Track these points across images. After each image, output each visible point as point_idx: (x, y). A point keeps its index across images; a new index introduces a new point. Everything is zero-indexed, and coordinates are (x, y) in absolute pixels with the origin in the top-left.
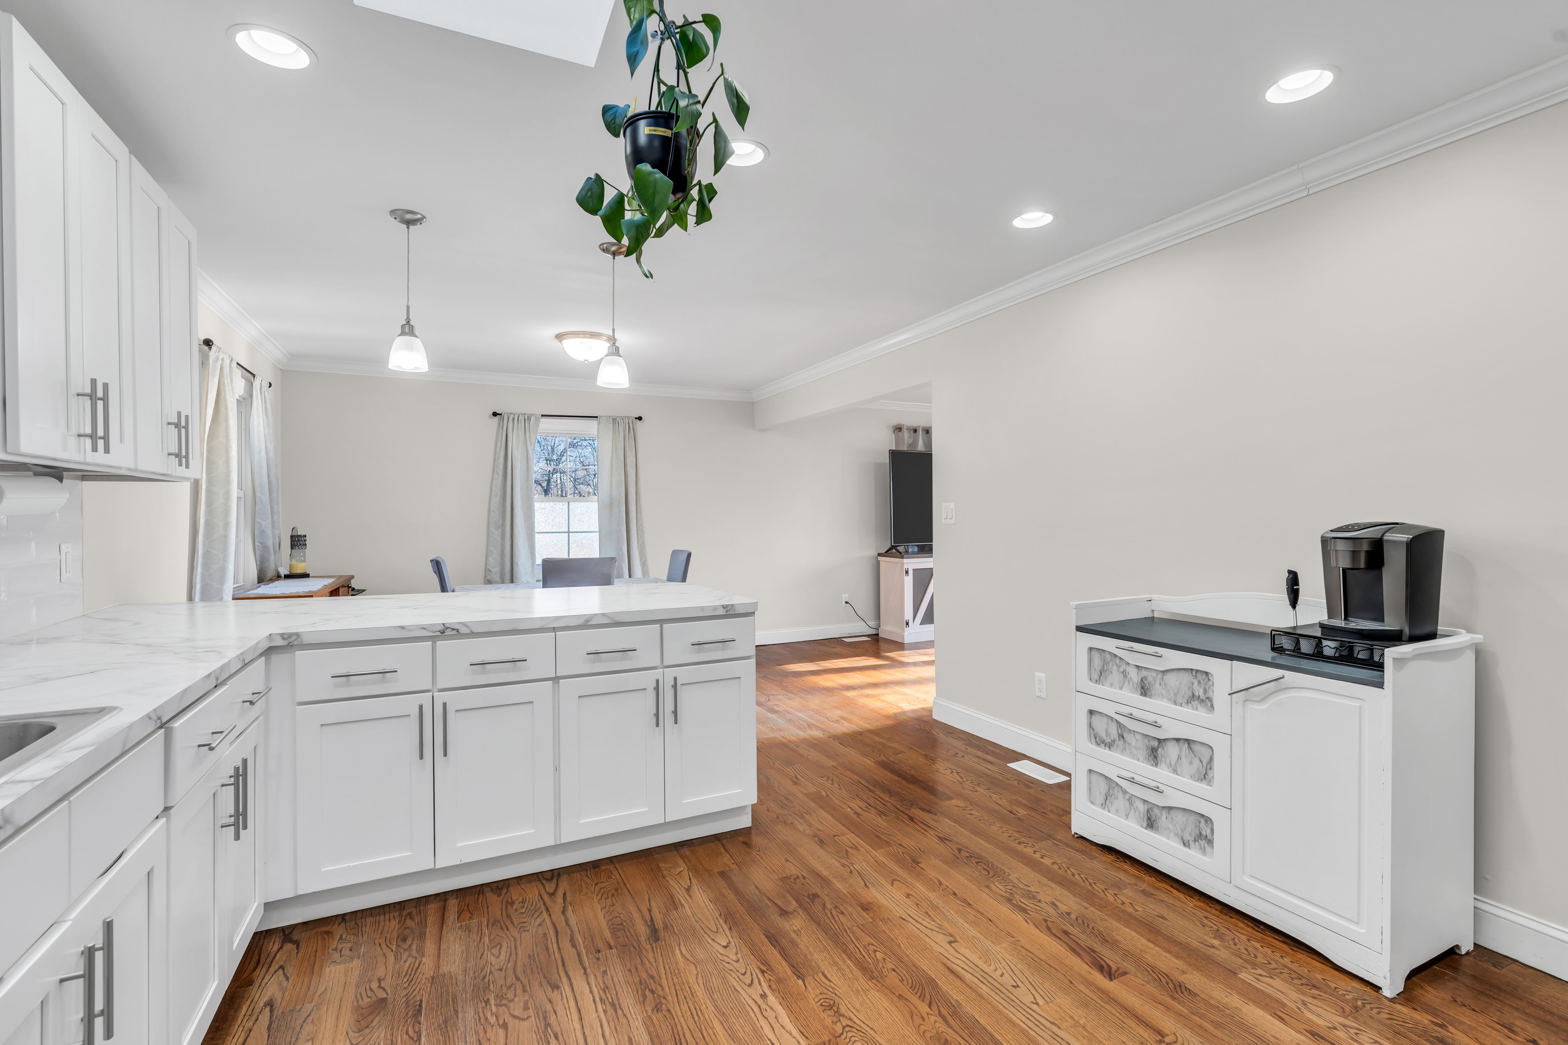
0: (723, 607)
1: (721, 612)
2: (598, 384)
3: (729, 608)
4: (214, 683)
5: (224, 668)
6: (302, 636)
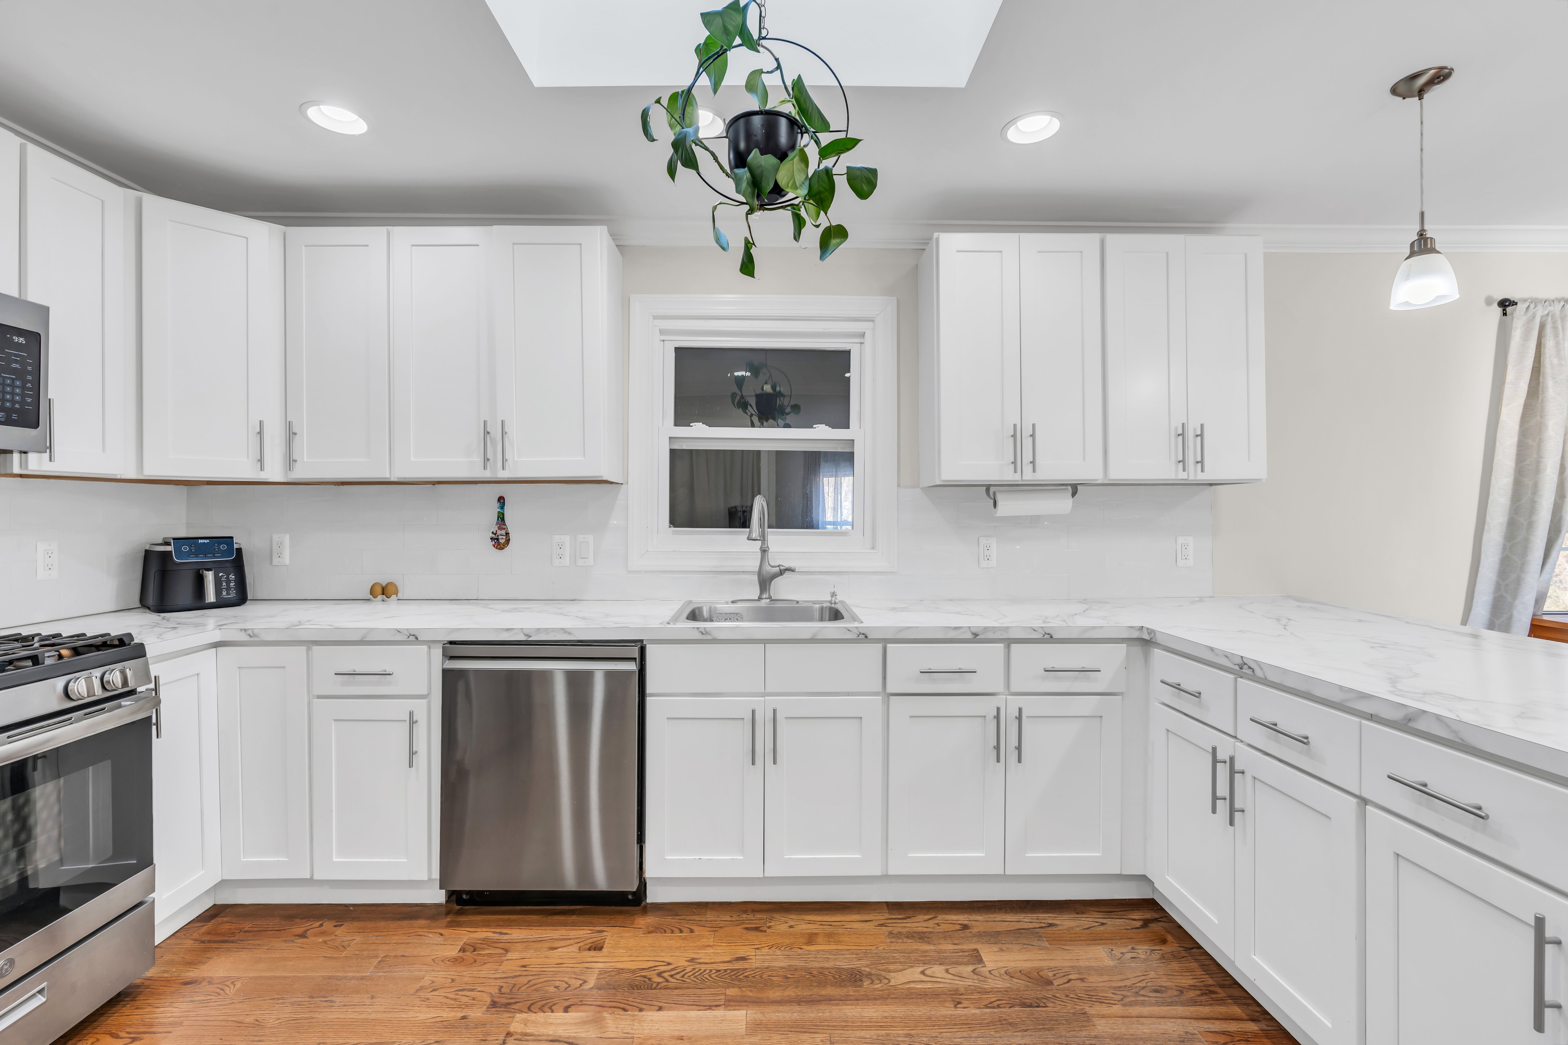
4: (969, 636)
5: (994, 629)
6: (1157, 634)
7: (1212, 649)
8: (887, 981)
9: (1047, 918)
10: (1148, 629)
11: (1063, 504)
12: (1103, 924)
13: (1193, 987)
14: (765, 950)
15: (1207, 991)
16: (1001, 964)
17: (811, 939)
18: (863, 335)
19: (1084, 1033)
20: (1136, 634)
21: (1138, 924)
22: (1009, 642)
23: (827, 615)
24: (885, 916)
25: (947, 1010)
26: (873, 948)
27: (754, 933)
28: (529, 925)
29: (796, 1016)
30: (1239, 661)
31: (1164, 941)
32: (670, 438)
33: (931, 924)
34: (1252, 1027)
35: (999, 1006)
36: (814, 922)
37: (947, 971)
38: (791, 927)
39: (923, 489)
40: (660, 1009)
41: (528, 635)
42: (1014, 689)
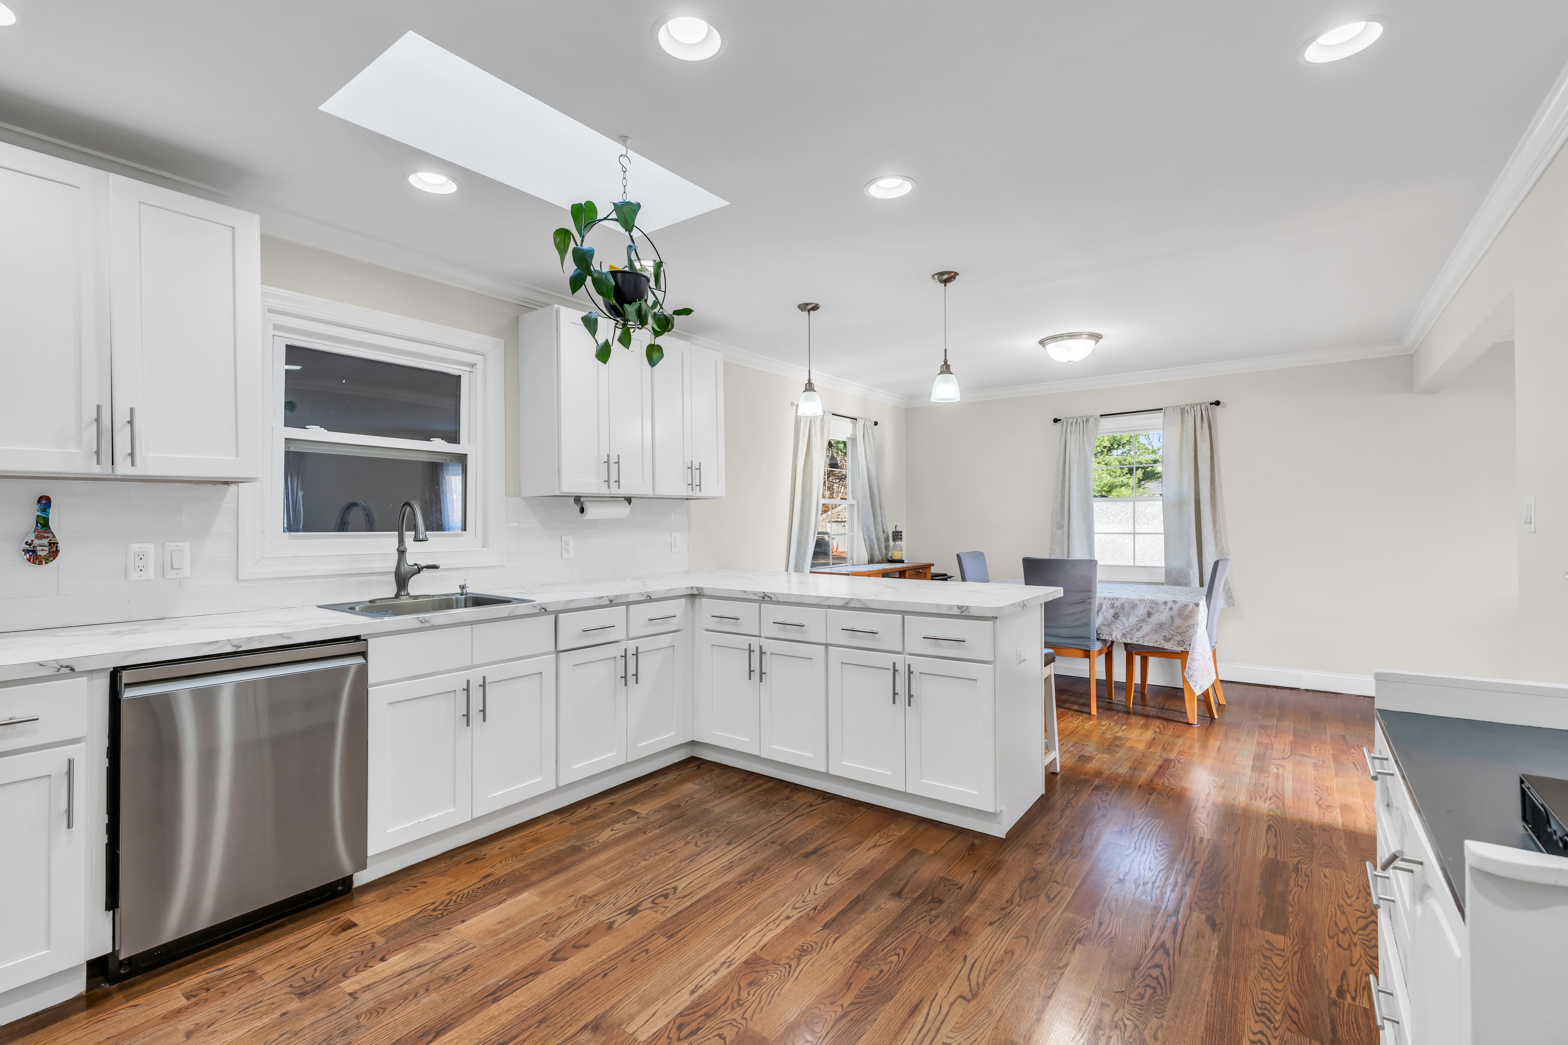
0: (958, 608)
1: (957, 612)
2: (932, 400)
3: (964, 609)
4: (607, 602)
5: (620, 596)
6: (704, 590)
7: (745, 592)
8: (597, 842)
9: (651, 783)
10: (697, 587)
11: (623, 510)
12: (680, 775)
13: (739, 781)
14: (499, 865)
15: (745, 780)
16: (649, 810)
17: (523, 847)
18: (473, 365)
19: (712, 816)
20: (689, 592)
21: (696, 768)
22: (628, 604)
23: (469, 602)
24: (558, 819)
25: (643, 837)
26: (570, 834)
27: (477, 862)
28: (245, 951)
29: (562, 879)
30: (763, 595)
31: (713, 770)
32: (286, 439)
33: (590, 810)
34: (770, 784)
35: (665, 824)
36: (514, 840)
37: (624, 824)
38: (501, 848)
39: (523, 498)
40: (463, 921)
41: (237, 646)
42: (631, 636)
